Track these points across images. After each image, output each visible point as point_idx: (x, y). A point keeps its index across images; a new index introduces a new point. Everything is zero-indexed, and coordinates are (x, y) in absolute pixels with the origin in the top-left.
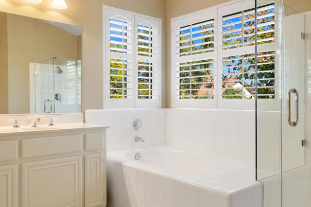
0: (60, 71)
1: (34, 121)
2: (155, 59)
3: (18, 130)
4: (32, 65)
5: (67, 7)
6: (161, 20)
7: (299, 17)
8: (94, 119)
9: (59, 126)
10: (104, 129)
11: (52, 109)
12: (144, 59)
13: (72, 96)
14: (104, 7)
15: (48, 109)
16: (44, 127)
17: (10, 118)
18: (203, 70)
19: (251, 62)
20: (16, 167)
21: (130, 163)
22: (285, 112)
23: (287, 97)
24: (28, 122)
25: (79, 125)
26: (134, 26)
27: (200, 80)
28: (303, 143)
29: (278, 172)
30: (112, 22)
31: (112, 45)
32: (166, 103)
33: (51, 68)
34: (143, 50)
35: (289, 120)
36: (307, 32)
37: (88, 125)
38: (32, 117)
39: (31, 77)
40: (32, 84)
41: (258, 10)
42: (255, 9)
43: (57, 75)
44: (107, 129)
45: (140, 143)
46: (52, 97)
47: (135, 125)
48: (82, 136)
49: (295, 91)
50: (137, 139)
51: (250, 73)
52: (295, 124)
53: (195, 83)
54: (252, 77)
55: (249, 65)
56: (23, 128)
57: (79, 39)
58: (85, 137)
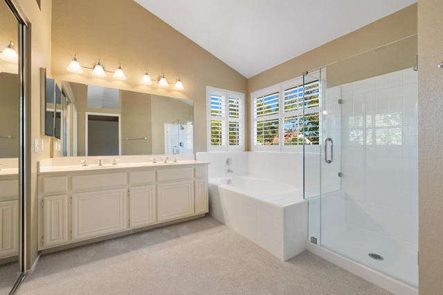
0: (183, 128)
1: (165, 159)
2: (240, 120)
3: (155, 164)
4: (165, 125)
5: (183, 88)
6: (244, 94)
7: (337, 88)
8: (202, 157)
9: (180, 162)
10: (207, 164)
11: (178, 152)
12: (233, 120)
13: (189, 144)
14: (207, 87)
15: (175, 152)
16: (170, 162)
17: (151, 157)
18: (275, 126)
19: (309, 120)
20: (154, 186)
21: (223, 186)
22: (323, 154)
23: (324, 144)
24: (162, 160)
25: (193, 162)
26: (226, 99)
27: (274, 132)
28: (340, 175)
29: (319, 194)
30: (213, 97)
31: (212, 111)
32: (248, 148)
33: (177, 126)
34: (232, 114)
35: (326, 159)
36: (343, 99)
37: (198, 162)
38: (164, 157)
39: (165, 133)
40: (165, 137)
41: (305, 86)
42: (304, 84)
43: (180, 131)
44: (209, 165)
45: (230, 173)
46: (177, 144)
47: (227, 162)
48: (193, 169)
49: (330, 139)
50: (229, 171)
51: (309, 127)
52: (330, 162)
53: (272, 135)
54: (310, 130)
55: (307, 121)
56: (159, 163)
57: (192, 108)
58: (195, 169)
